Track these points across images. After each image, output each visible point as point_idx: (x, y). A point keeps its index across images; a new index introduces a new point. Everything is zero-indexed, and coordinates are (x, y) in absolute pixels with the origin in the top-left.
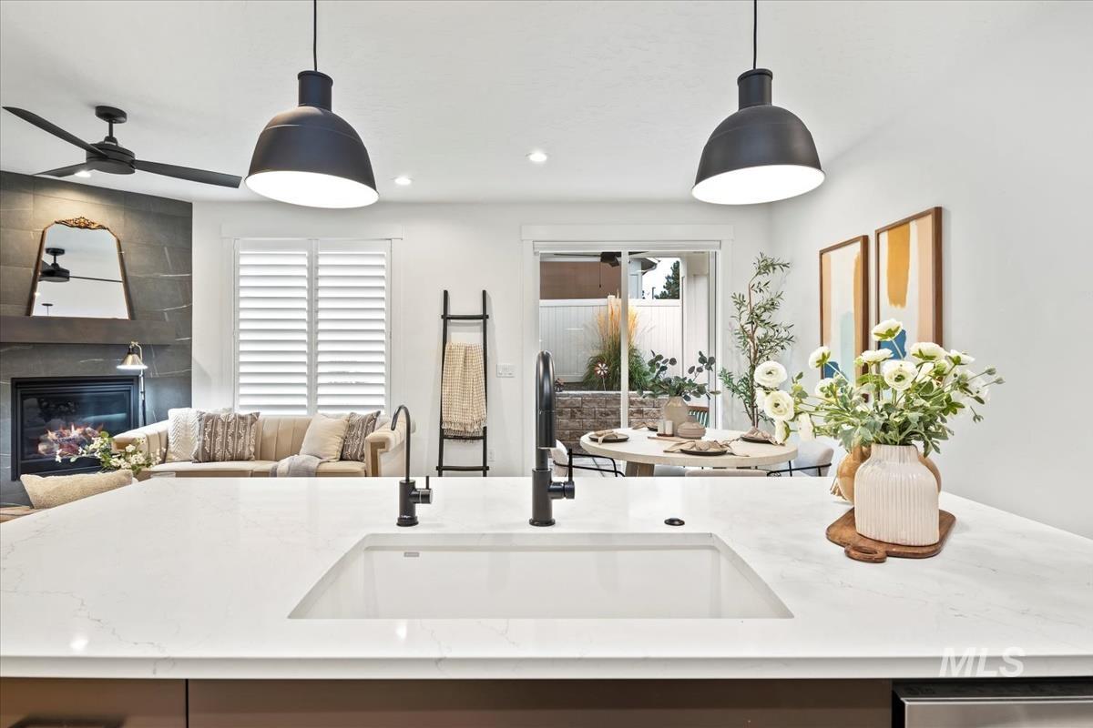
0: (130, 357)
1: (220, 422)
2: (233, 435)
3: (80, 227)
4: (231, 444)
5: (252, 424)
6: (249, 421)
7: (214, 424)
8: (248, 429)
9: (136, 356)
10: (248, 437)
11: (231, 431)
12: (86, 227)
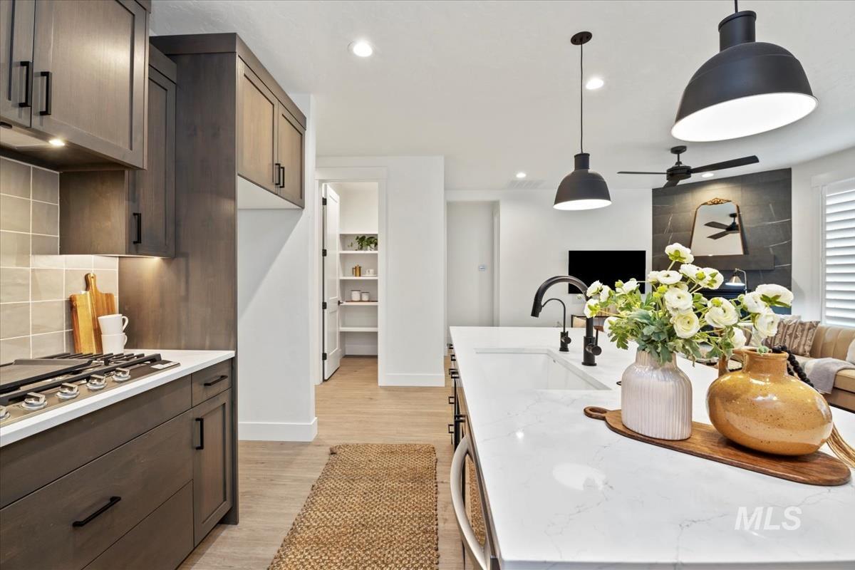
0: (734, 277)
2: (790, 335)
3: (715, 204)
5: (809, 329)
8: (805, 332)
9: (738, 277)
10: (804, 338)
11: (789, 332)
12: (718, 203)
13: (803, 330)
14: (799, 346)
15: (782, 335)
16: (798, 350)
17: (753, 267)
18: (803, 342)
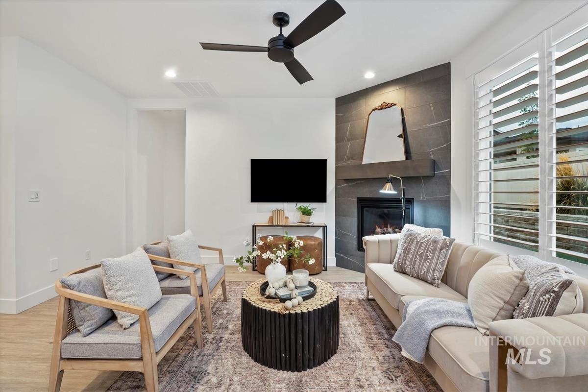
0: (388, 185)
1: (415, 242)
2: (421, 255)
3: (383, 108)
4: (417, 264)
5: (441, 249)
6: (439, 246)
7: (411, 242)
8: (437, 253)
10: (435, 261)
11: (421, 251)
13: (434, 250)
14: (428, 271)
15: (413, 255)
16: (427, 276)
17: (412, 173)
18: (432, 267)
